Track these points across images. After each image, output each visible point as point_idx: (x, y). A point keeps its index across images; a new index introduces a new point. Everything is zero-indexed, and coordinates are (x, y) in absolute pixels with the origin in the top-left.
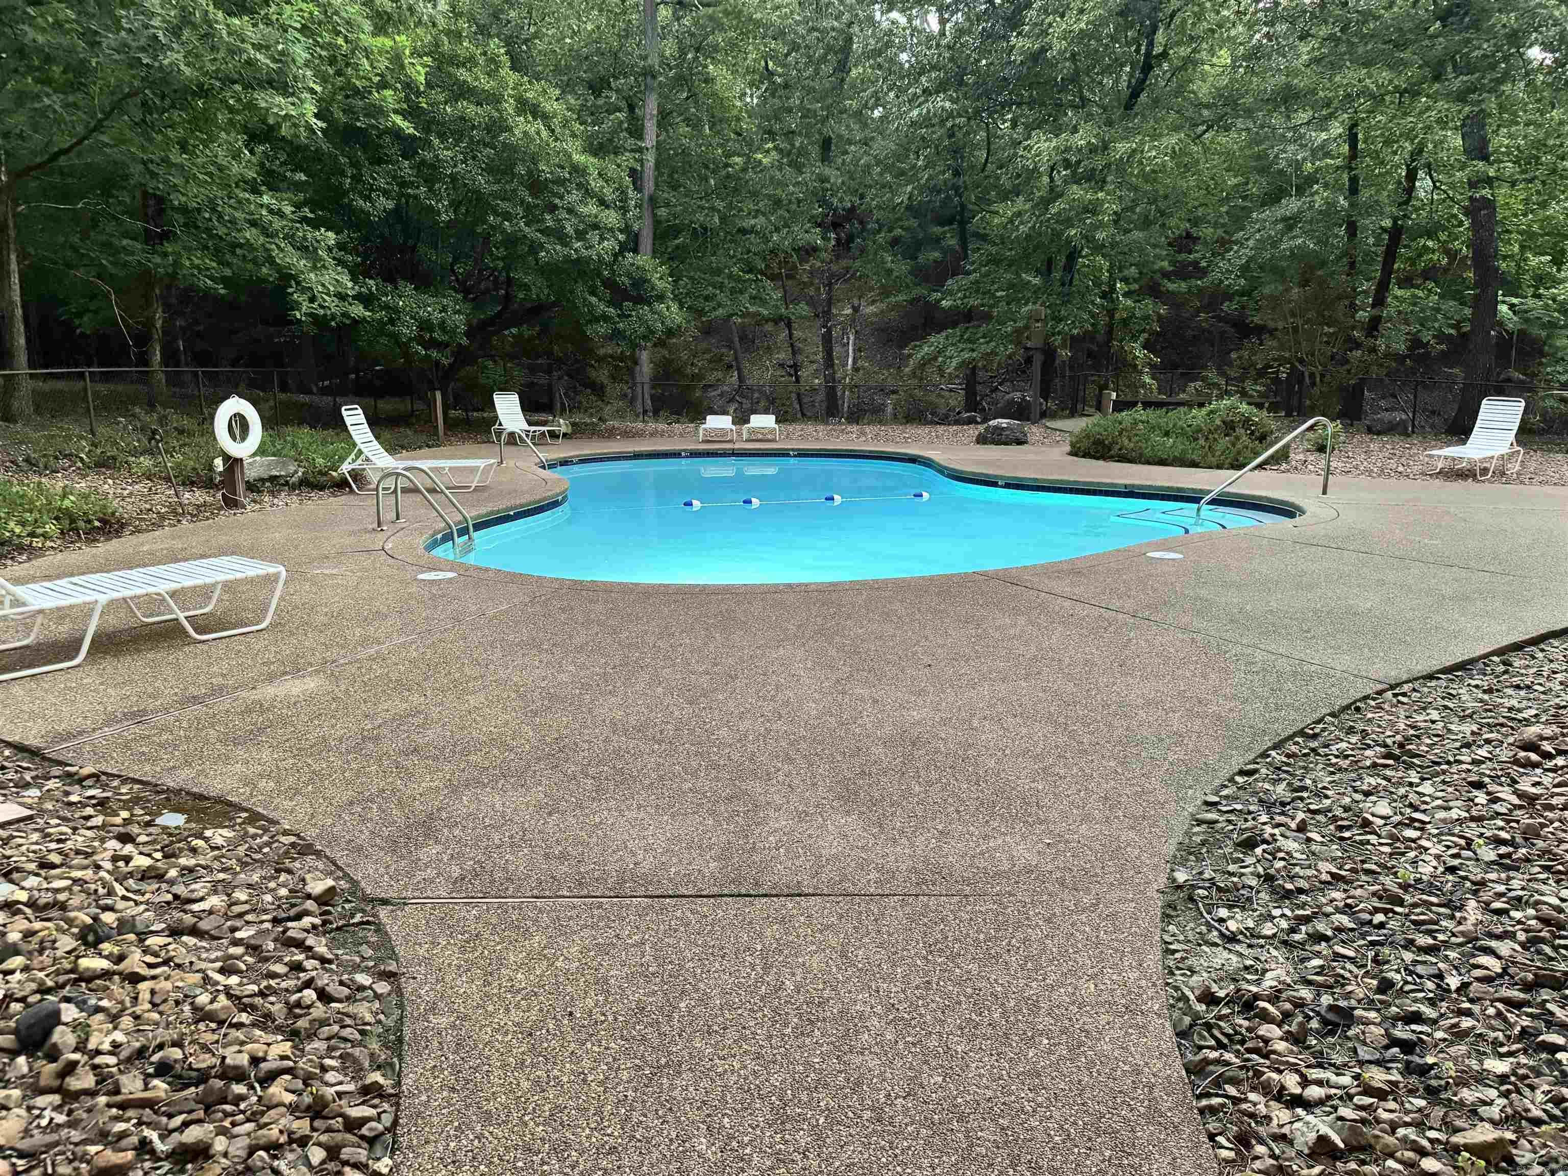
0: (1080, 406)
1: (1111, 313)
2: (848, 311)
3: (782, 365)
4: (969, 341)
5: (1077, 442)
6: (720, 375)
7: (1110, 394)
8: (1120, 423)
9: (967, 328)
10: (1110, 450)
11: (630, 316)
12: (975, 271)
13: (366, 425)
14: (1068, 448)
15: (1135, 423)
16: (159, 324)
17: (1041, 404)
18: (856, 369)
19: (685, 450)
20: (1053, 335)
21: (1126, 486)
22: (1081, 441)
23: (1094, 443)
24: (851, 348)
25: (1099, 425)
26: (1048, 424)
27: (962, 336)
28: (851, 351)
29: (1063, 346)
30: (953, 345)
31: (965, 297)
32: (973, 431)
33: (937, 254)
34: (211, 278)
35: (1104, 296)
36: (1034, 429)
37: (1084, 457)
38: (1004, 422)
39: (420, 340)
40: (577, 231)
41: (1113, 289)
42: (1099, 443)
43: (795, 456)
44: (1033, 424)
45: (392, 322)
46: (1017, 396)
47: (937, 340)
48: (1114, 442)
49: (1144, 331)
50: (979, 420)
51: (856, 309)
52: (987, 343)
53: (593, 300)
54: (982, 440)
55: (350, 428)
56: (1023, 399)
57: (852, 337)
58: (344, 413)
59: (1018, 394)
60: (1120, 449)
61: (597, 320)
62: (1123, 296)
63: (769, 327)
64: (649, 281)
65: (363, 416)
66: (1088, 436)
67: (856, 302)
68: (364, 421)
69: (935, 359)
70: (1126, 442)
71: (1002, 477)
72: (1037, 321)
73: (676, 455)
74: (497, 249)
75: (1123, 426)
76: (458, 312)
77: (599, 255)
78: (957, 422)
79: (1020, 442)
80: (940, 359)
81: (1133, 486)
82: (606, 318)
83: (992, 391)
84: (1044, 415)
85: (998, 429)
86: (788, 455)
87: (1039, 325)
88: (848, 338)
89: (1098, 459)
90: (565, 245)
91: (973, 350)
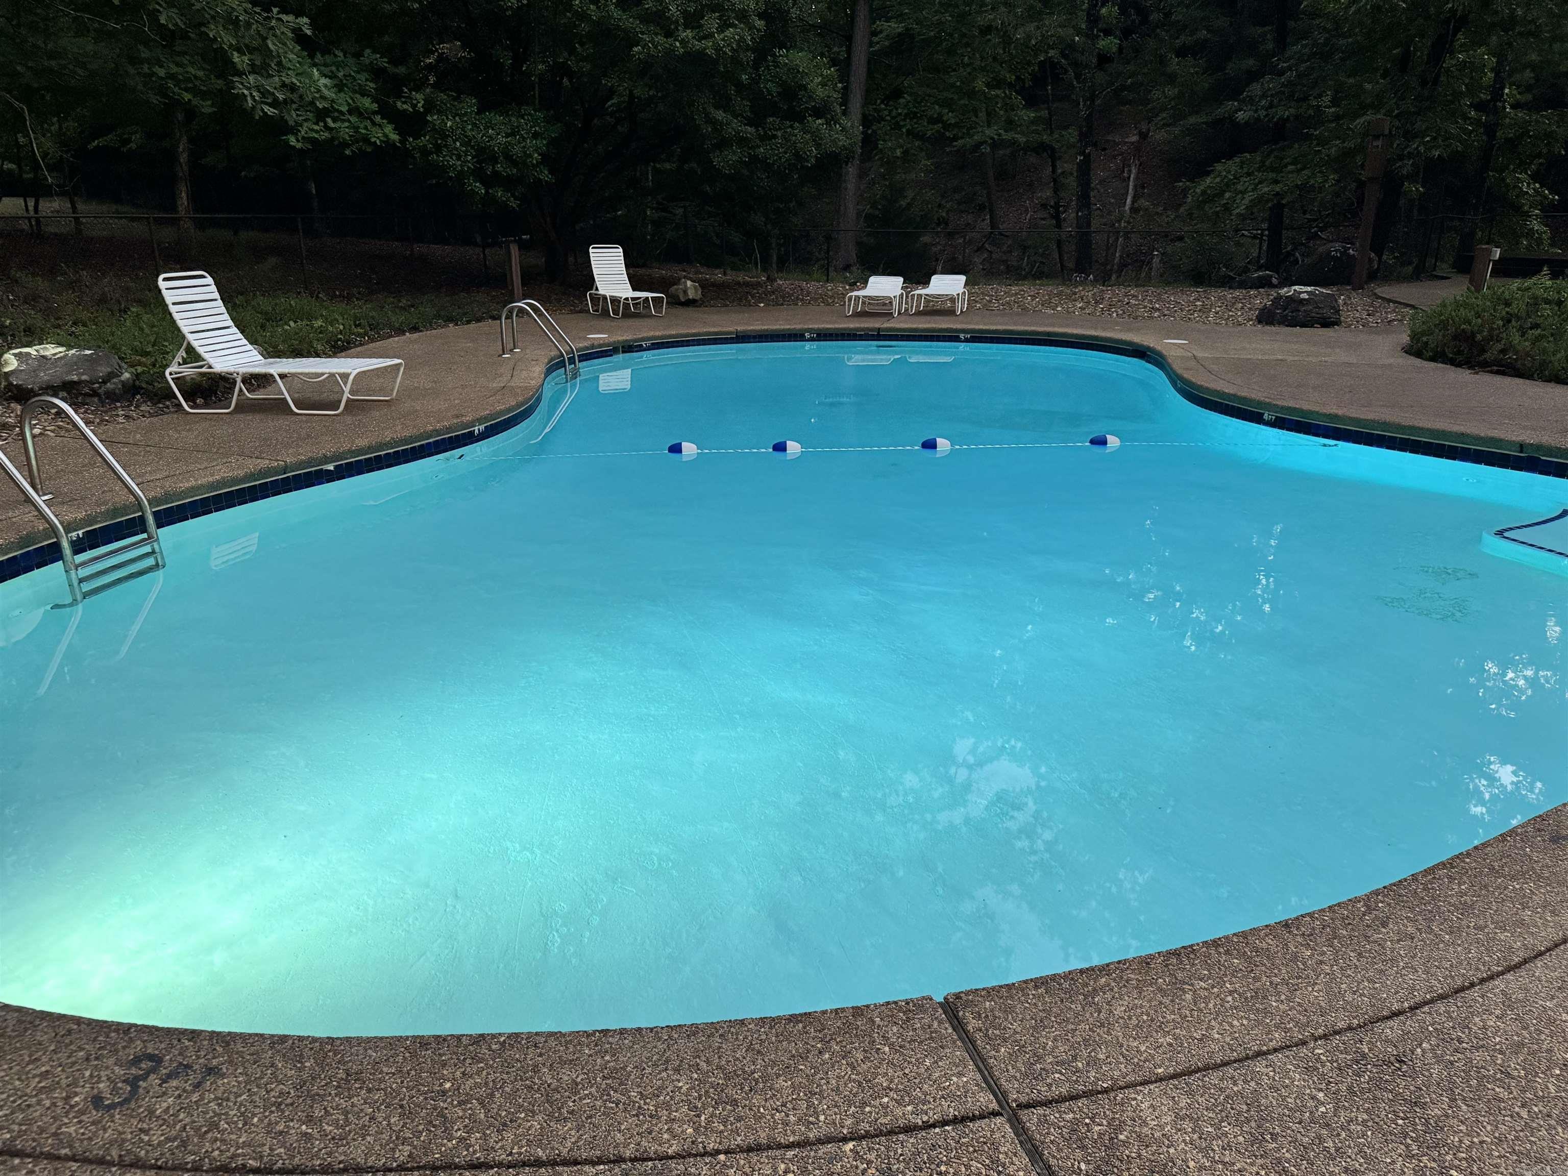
0: (1430, 261)
1: (1490, 130)
2: (1134, 139)
3: (1044, 206)
4: (1273, 169)
5: (1423, 333)
6: (970, 218)
7: (1490, 252)
8: (1507, 304)
9: (1272, 151)
10: (1483, 351)
11: (775, 137)
12: (1290, 68)
13: (220, 303)
14: (1405, 339)
15: (1535, 302)
16: (184, 158)
17: (1370, 260)
18: (1134, 210)
19: (810, 331)
20: (1401, 158)
21: (1522, 447)
22: (1429, 333)
23: (1455, 337)
24: (1131, 184)
25: (1465, 305)
26: (1378, 291)
27: (1263, 162)
28: (1131, 187)
29: (1412, 177)
30: (1249, 174)
31: (1271, 106)
32: (1260, 299)
33: (1251, 62)
34: (195, 91)
35: (1480, 107)
36: (1355, 299)
37: (1432, 359)
38: (1303, 291)
39: (479, 174)
40: (685, 14)
41: (1497, 94)
42: (1466, 337)
43: (967, 340)
44: (1354, 289)
45: (438, 149)
46: (1335, 248)
47: (1226, 169)
48: (1493, 337)
49: (1539, 155)
50: (1275, 281)
51: (1143, 136)
52: (1299, 171)
53: (720, 115)
54: (1266, 318)
55: (173, 309)
56: (1345, 252)
57: (1134, 171)
58: (162, 284)
59: (1338, 246)
60: (1503, 351)
61: (723, 144)
62: (1512, 107)
63: (1033, 159)
64: (804, 88)
65: (213, 288)
66: (1443, 325)
67: (1144, 127)
68: (217, 295)
69: (1221, 194)
70: (1516, 339)
71: (1269, 406)
72: (1377, 137)
73: (796, 336)
74: (582, 44)
75: (1513, 309)
76: (536, 136)
77: (718, 49)
78: (1242, 285)
79: (1326, 324)
80: (1227, 195)
81: (1539, 447)
82: (742, 141)
83: (1308, 239)
84: (1373, 276)
85: (1294, 301)
86: (956, 339)
87: (1379, 143)
88: (1130, 171)
89: (1458, 365)
90: (669, 34)
91: (1276, 182)
